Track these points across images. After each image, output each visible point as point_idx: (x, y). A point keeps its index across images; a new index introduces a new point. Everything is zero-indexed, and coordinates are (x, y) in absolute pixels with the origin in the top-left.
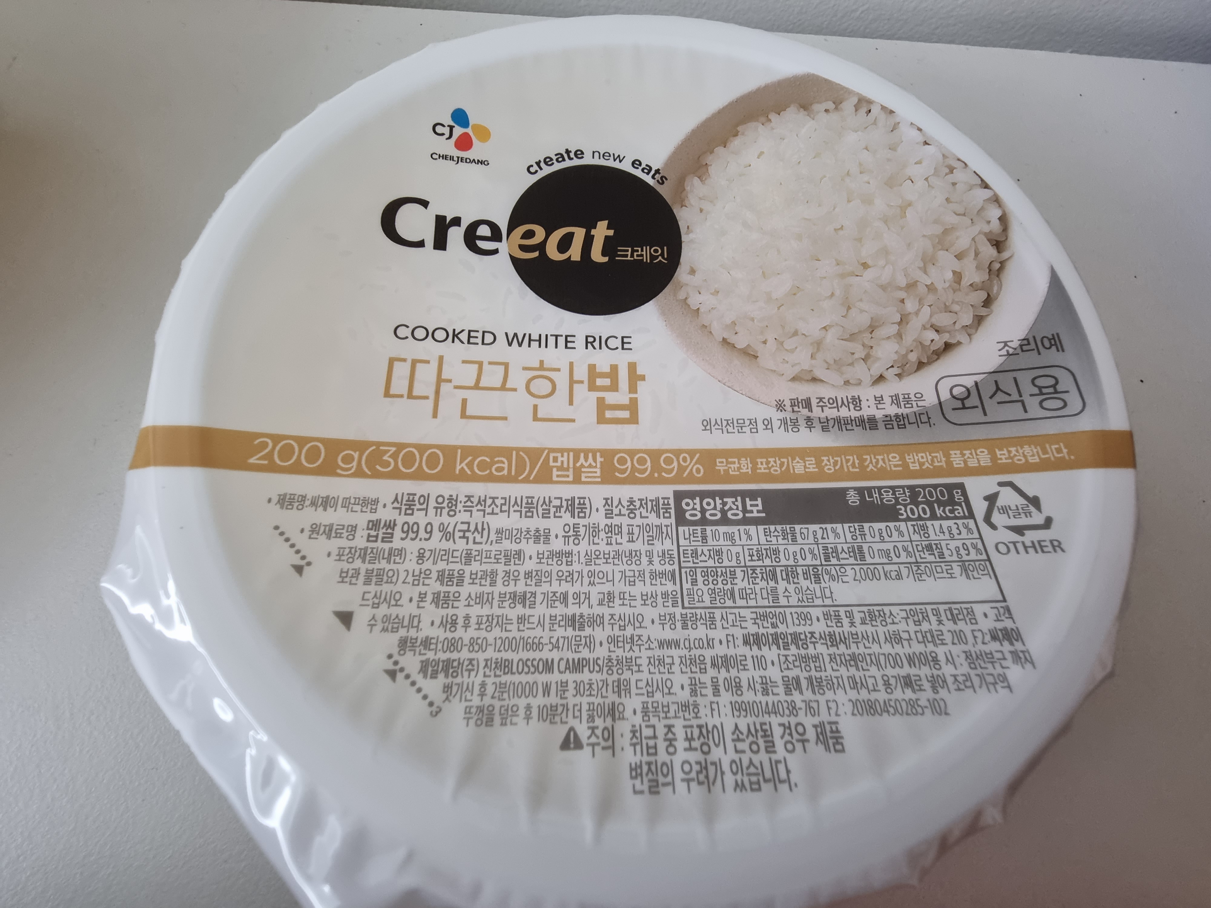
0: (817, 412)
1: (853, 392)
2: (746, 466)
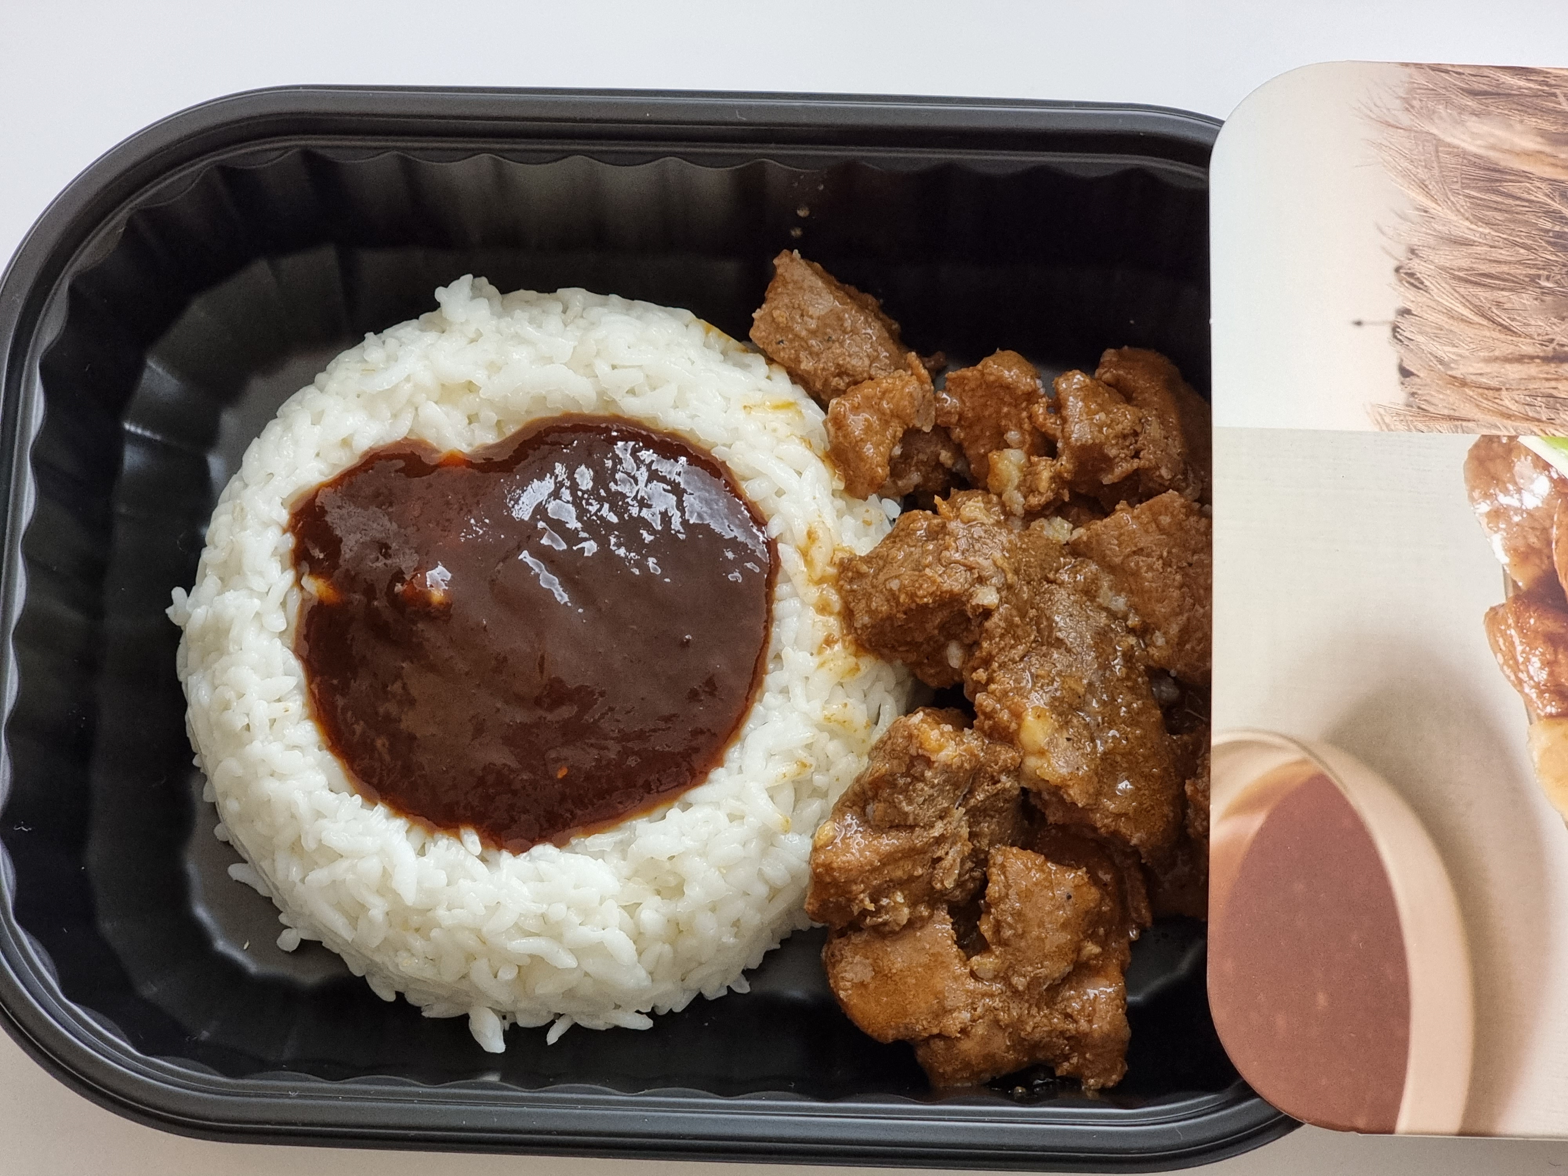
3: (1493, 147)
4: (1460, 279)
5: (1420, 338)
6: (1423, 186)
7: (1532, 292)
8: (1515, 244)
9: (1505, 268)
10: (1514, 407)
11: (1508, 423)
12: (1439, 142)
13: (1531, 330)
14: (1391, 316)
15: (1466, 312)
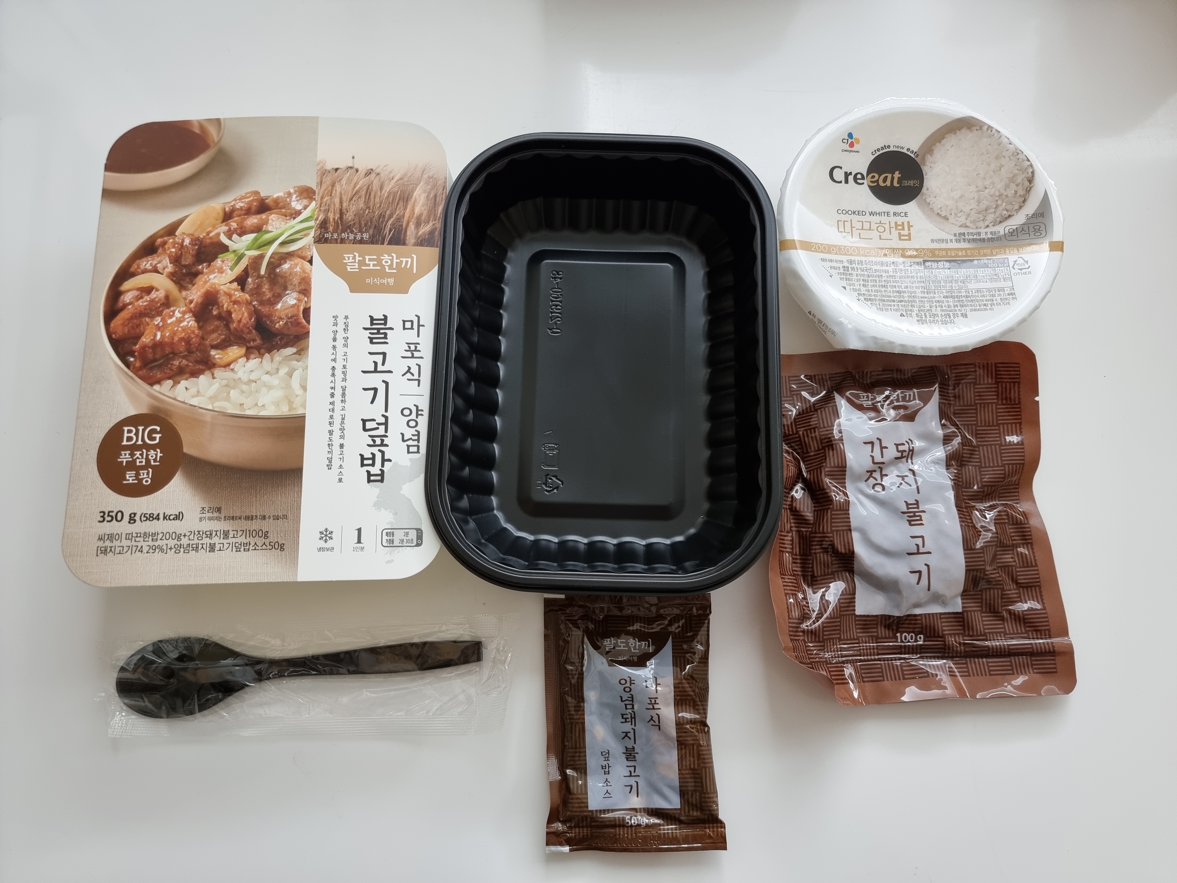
0: (967, 237)
1: (979, 230)
2: (944, 253)
3: (415, 200)
4: (369, 186)
5: (348, 174)
6: (401, 179)
7: (364, 207)
8: (381, 204)
9: (372, 200)
10: (325, 200)
11: (320, 198)
12: (417, 185)
13: (351, 206)
14: (356, 167)
15: (357, 188)
